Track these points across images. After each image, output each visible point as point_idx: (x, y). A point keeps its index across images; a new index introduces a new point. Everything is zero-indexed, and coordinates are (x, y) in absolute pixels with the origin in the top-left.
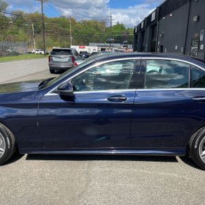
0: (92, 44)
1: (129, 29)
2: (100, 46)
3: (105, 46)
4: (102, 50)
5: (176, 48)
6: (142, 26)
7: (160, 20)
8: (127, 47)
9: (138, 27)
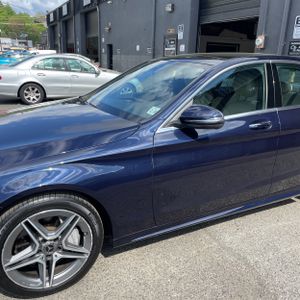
1: (20, 14)
5: (138, 48)
6: (65, 12)
7: (102, 5)
8: (26, 44)
9: (55, 12)
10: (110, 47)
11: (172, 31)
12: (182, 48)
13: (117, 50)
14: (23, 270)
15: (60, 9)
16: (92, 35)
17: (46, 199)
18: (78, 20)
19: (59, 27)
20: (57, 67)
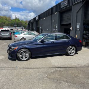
0: (5, 27)
1: (21, 21)
2: (10, 28)
3: (12, 28)
4: (11, 29)
5: (48, 29)
6: (32, 21)
7: (40, 20)
8: (22, 28)
9: (30, 21)
10: (42, 29)
11: (55, 26)
12: (57, 30)
13: (43, 30)
14: (21, 57)
15: (31, 20)
16: (38, 26)
17: (23, 49)
18: (35, 23)
19: (31, 25)
20: (29, 34)
